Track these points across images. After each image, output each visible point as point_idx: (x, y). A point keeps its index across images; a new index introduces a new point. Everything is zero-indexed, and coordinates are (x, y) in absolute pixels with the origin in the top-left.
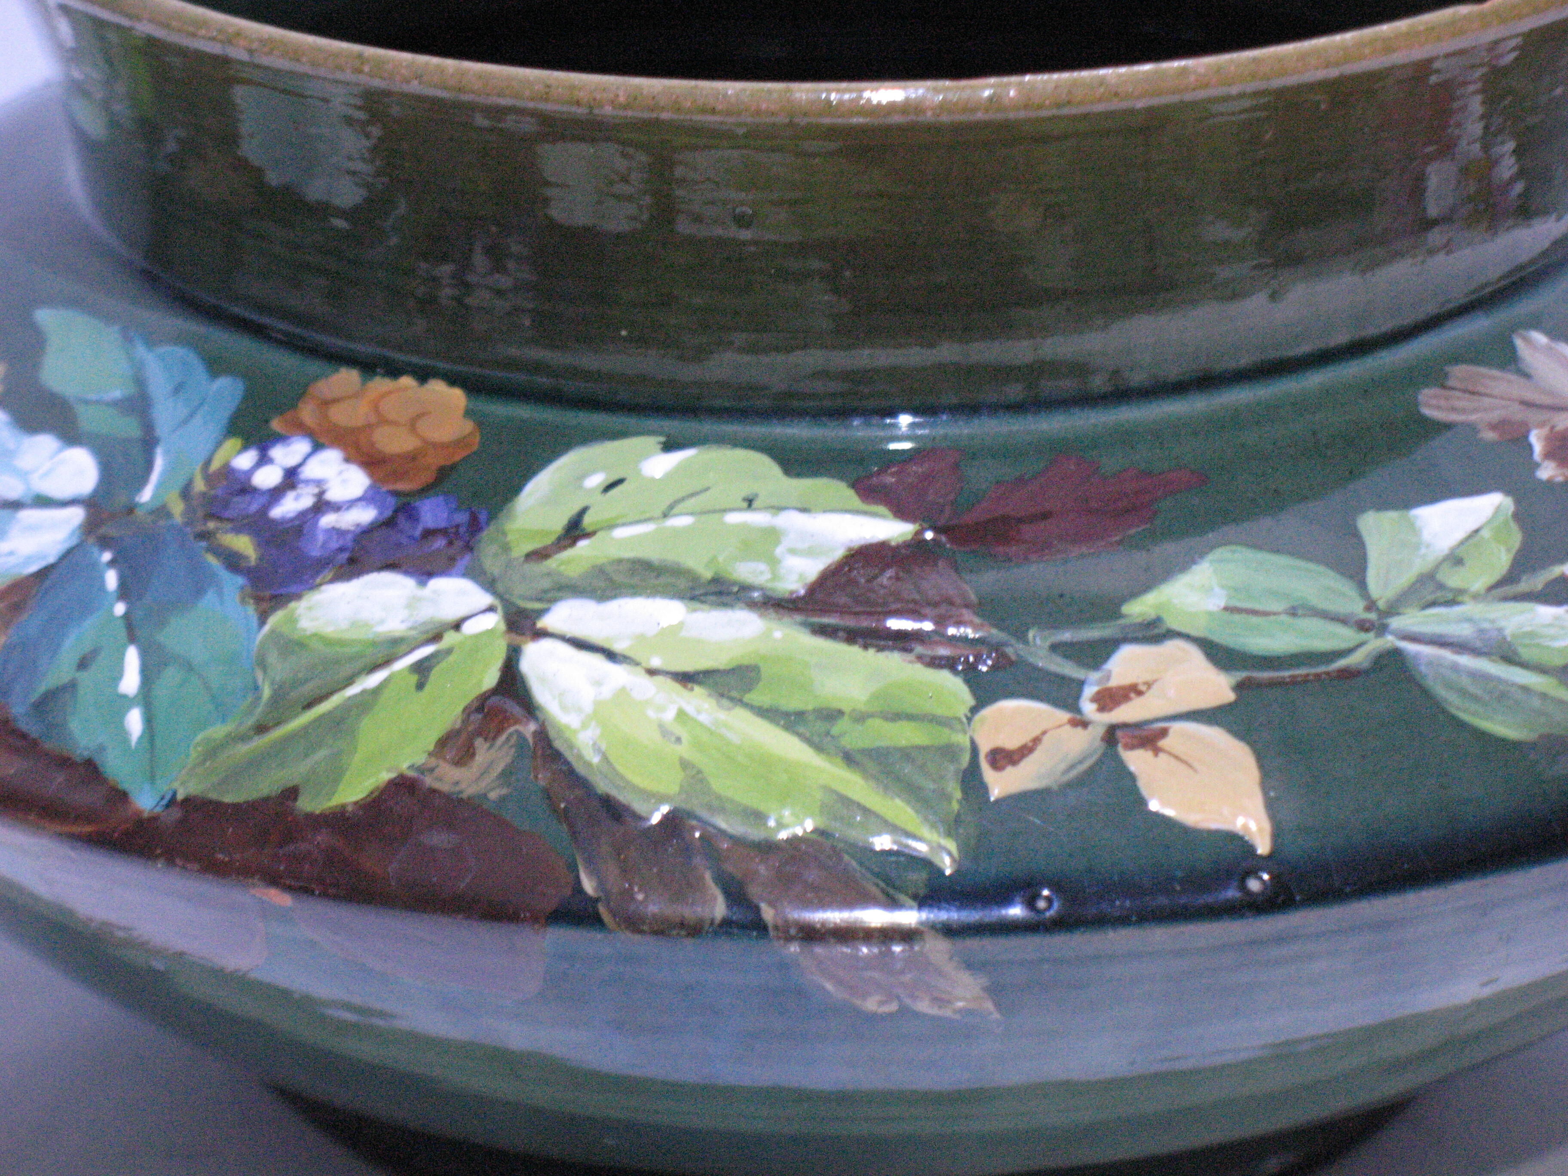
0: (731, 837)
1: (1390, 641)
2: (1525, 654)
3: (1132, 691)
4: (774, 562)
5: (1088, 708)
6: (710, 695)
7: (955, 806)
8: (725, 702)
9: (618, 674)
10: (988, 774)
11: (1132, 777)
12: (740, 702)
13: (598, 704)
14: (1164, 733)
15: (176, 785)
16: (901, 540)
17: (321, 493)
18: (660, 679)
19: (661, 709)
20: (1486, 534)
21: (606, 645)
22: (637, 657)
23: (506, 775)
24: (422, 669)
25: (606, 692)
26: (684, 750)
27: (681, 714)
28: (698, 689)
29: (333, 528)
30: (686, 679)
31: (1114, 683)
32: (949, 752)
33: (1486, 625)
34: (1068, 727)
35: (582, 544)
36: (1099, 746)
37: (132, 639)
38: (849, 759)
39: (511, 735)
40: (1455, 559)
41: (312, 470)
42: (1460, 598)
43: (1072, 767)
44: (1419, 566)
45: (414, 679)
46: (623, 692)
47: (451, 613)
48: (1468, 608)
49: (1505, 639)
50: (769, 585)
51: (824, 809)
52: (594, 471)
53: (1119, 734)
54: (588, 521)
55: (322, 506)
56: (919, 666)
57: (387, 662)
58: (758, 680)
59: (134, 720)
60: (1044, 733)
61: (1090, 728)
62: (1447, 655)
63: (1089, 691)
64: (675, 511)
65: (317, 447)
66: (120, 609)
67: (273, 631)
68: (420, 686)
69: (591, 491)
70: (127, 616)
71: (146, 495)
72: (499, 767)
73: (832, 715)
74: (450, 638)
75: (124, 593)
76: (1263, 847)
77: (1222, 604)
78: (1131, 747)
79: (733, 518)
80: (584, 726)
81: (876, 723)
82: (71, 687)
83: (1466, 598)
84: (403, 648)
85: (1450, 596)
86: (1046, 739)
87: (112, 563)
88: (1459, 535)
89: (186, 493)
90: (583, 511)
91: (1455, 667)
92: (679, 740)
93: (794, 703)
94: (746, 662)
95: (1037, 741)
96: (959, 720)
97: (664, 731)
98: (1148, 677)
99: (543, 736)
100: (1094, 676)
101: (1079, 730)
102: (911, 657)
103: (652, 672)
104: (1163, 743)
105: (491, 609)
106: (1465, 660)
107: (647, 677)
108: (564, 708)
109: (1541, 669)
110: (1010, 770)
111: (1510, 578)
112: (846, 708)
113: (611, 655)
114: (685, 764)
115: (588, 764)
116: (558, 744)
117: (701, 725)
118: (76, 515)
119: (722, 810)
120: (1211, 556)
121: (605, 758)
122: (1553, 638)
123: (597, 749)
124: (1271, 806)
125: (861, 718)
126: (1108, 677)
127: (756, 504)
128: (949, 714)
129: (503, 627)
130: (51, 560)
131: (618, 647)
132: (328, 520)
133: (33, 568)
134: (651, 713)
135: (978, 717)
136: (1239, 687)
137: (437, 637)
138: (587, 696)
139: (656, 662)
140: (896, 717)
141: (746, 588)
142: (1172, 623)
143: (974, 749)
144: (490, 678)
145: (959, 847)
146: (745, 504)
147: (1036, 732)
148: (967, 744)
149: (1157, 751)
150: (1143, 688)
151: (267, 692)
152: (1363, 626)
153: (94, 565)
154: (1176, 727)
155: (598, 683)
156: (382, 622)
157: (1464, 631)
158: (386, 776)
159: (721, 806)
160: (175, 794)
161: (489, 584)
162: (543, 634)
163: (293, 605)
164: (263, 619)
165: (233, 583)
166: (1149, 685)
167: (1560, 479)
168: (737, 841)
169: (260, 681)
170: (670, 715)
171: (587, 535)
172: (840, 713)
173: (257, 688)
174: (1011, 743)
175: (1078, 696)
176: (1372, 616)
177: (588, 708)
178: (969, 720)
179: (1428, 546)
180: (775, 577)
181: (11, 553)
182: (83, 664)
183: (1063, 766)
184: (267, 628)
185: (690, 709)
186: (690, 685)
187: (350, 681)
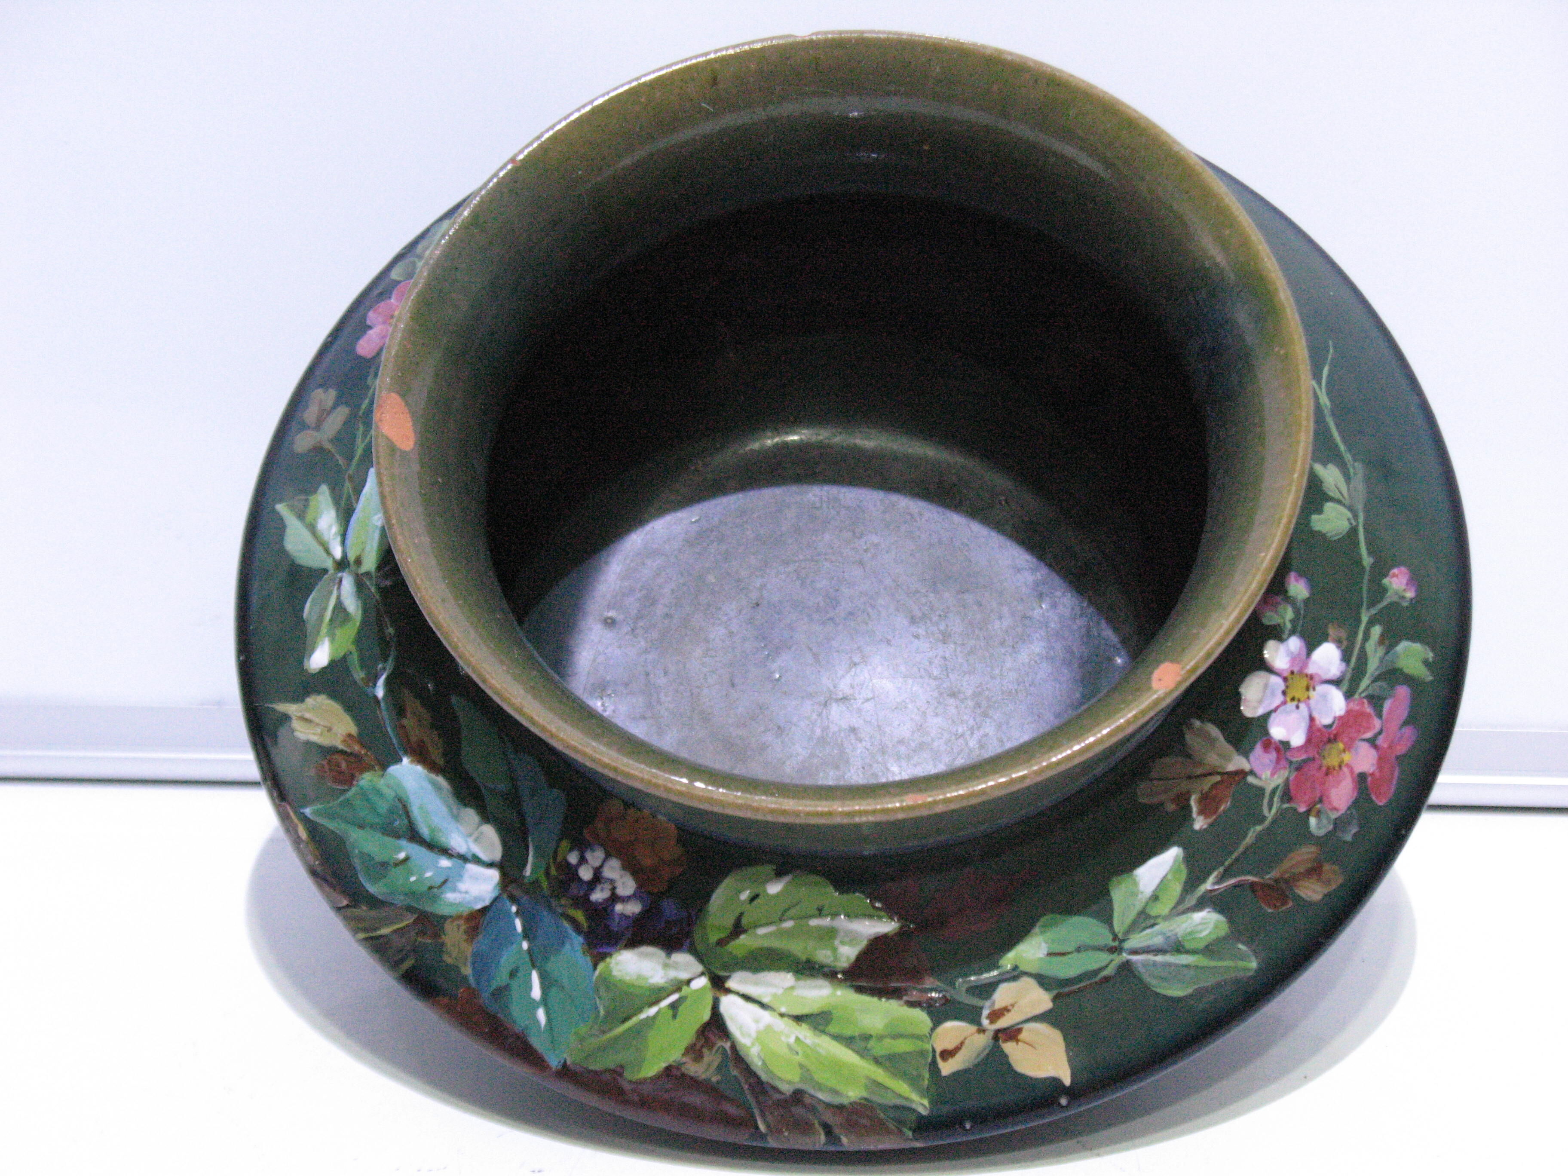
0: (825, 1103)
1: (1125, 956)
2: (1188, 945)
3: (1005, 1010)
4: (835, 950)
5: (985, 1022)
6: (810, 1029)
7: (926, 1082)
8: (817, 1032)
9: (766, 1017)
10: (941, 1064)
11: (1006, 1056)
12: (823, 1032)
13: (758, 1032)
14: (1020, 1031)
15: (565, 1055)
16: (893, 933)
17: (614, 889)
18: (786, 1019)
19: (788, 1036)
20: (1169, 877)
21: (759, 999)
22: (774, 1006)
23: (719, 1069)
24: (674, 1006)
25: (761, 1026)
26: (800, 1058)
27: (797, 1039)
28: (804, 1026)
29: (622, 914)
30: (799, 1019)
31: (997, 1006)
32: (922, 1053)
33: (1169, 934)
34: (976, 1035)
35: (743, 937)
36: (991, 1042)
37: (534, 966)
38: (877, 1061)
39: (719, 1048)
40: (1155, 897)
41: (607, 873)
42: (1157, 922)
43: (979, 1055)
44: (1138, 907)
45: (670, 1012)
46: (768, 1028)
47: (684, 976)
48: (1162, 926)
49: (1178, 938)
50: (832, 964)
51: (866, 1087)
52: (744, 890)
53: (1000, 1035)
54: (744, 921)
55: (614, 898)
56: (905, 1008)
57: (657, 1002)
58: (832, 1019)
59: (541, 1014)
60: (965, 1039)
61: (987, 1033)
62: (1151, 957)
63: (985, 1012)
64: (785, 917)
65: (608, 856)
66: (525, 945)
67: (600, 975)
68: (674, 1016)
69: (743, 903)
70: (529, 951)
71: (528, 871)
72: (716, 1064)
73: (867, 1037)
74: (685, 990)
75: (526, 935)
76: (1067, 1081)
77: (1046, 953)
78: (1006, 1041)
79: (814, 922)
80: (753, 1044)
81: (888, 1041)
82: (507, 987)
83: (1159, 920)
84: (664, 994)
85: (1152, 921)
86: (967, 1041)
87: (517, 913)
88: (1157, 881)
89: (547, 873)
90: (741, 915)
91: (1155, 964)
92: (797, 1053)
93: (848, 1032)
94: (826, 1009)
95: (962, 1044)
96: (925, 1036)
97: (790, 1047)
98: (1011, 1001)
99: (734, 1047)
100: (987, 1004)
101: (982, 1035)
102: (901, 1002)
103: (782, 1015)
104: (1022, 1036)
105: (702, 974)
106: (1159, 958)
107: (780, 1018)
108: (742, 1034)
109: (1194, 952)
110: (951, 1061)
111: (1181, 900)
112: (873, 1034)
113: (763, 1006)
114: (801, 1066)
115: (757, 1066)
116: (741, 1053)
117: (808, 1046)
118: (494, 875)
119: (820, 1089)
120: (1039, 924)
121: (764, 1063)
122: (1201, 931)
123: (760, 1057)
124: (1070, 1061)
125: (881, 1038)
126: (993, 1004)
127: (824, 912)
128: (921, 1033)
129: (709, 985)
130: (487, 903)
131: (766, 1000)
132: (619, 908)
133: (479, 906)
134: (783, 1038)
135: (934, 1034)
136: (1055, 999)
137: (678, 989)
138: (753, 1028)
139: (783, 1010)
140: (896, 1036)
141: (822, 966)
142: (1023, 967)
143: (934, 1051)
144: (706, 1016)
145: (930, 1103)
146: (817, 913)
147: (962, 1038)
148: (931, 1049)
149: (1017, 1041)
150: (1010, 1008)
151: (602, 1012)
152: (1112, 950)
153: (508, 912)
154: (1026, 1026)
155: (757, 1021)
156: (652, 977)
157: (1158, 941)
158: (664, 1065)
159: (820, 1087)
160: (565, 1062)
161: (700, 958)
162: (728, 991)
163: (608, 960)
164: (595, 966)
165: (578, 940)
166: (1013, 1005)
167: (1205, 827)
168: (828, 1105)
169: (598, 1005)
170: (792, 1040)
171: (744, 931)
172: (871, 1036)
173: (596, 1008)
174: (950, 1046)
175: (980, 1015)
176: (1116, 943)
177: (754, 1035)
178: (931, 1035)
179: (1142, 893)
180: (836, 959)
181: (466, 892)
182: (513, 974)
183: (974, 1055)
184: (597, 972)
185: (801, 1037)
186: (800, 1023)
187: (640, 1010)
